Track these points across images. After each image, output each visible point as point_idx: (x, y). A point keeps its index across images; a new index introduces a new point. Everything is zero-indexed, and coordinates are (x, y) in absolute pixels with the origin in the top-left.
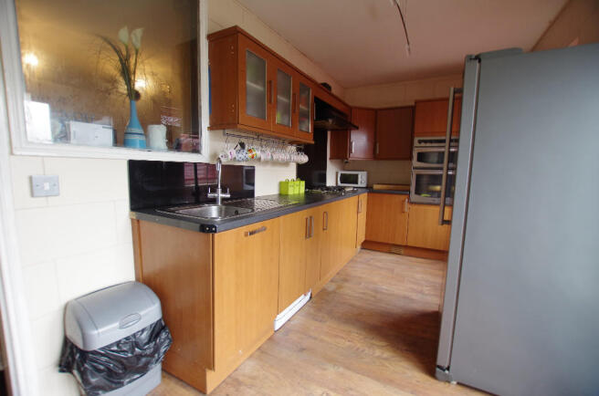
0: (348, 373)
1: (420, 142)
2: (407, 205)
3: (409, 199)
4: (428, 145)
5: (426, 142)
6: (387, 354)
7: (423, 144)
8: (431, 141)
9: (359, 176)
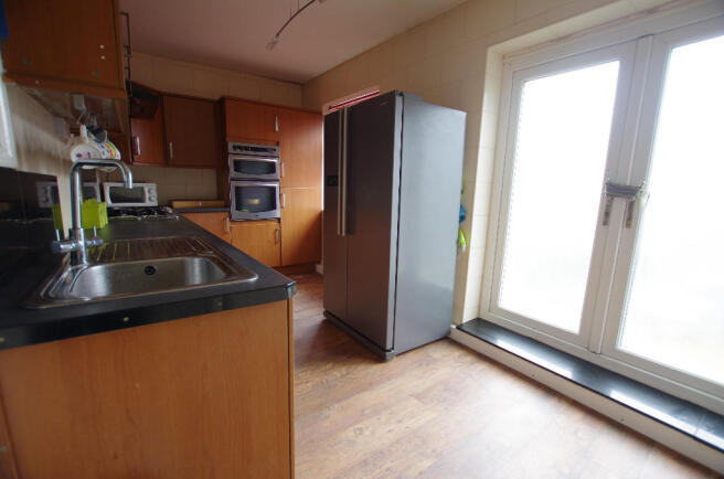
0: (344, 403)
1: (235, 147)
2: (228, 224)
3: (230, 217)
4: (244, 152)
5: (240, 148)
6: (344, 370)
7: (238, 151)
8: (246, 149)
9: (146, 190)
